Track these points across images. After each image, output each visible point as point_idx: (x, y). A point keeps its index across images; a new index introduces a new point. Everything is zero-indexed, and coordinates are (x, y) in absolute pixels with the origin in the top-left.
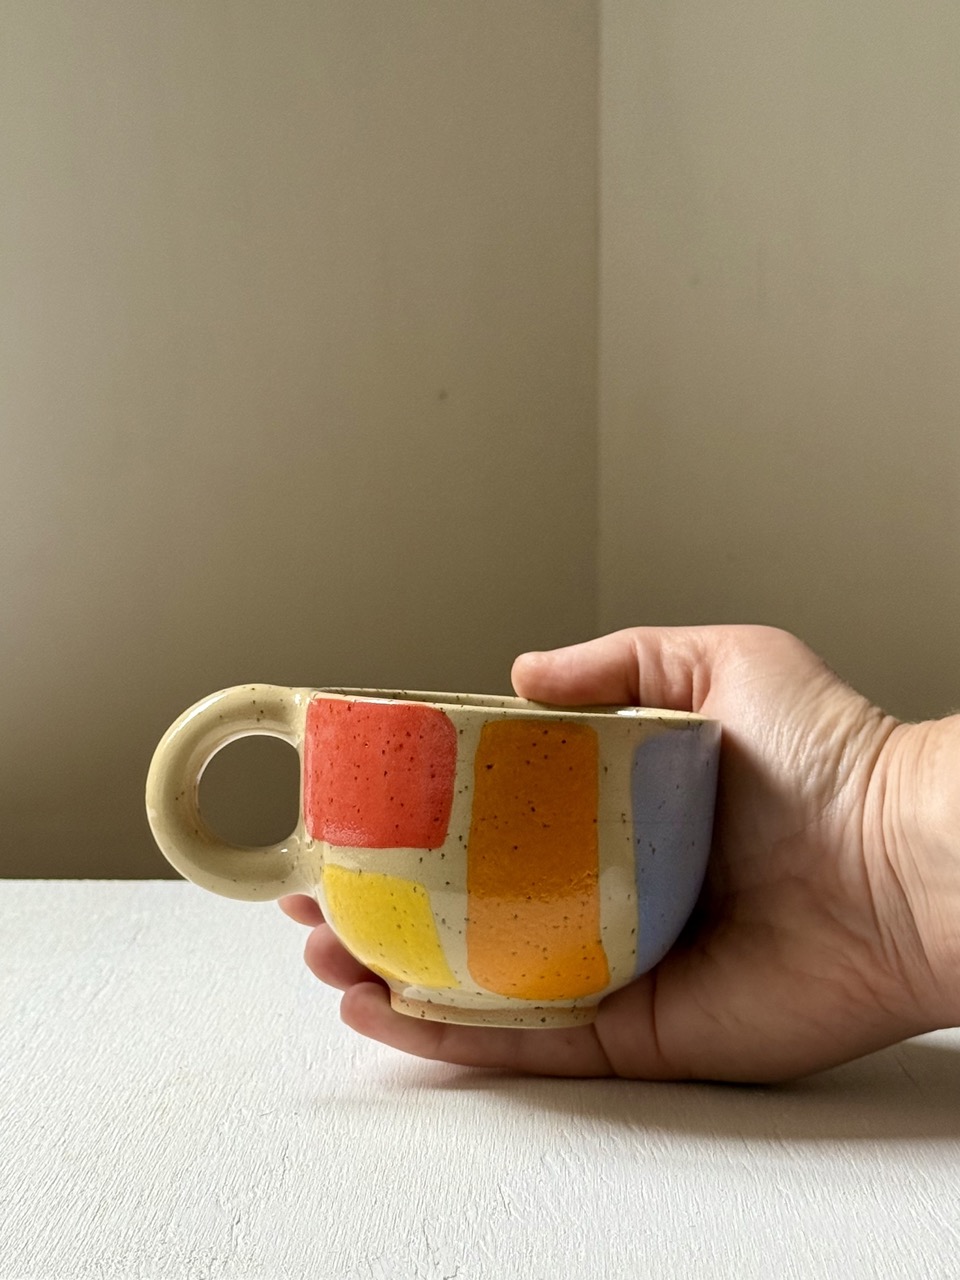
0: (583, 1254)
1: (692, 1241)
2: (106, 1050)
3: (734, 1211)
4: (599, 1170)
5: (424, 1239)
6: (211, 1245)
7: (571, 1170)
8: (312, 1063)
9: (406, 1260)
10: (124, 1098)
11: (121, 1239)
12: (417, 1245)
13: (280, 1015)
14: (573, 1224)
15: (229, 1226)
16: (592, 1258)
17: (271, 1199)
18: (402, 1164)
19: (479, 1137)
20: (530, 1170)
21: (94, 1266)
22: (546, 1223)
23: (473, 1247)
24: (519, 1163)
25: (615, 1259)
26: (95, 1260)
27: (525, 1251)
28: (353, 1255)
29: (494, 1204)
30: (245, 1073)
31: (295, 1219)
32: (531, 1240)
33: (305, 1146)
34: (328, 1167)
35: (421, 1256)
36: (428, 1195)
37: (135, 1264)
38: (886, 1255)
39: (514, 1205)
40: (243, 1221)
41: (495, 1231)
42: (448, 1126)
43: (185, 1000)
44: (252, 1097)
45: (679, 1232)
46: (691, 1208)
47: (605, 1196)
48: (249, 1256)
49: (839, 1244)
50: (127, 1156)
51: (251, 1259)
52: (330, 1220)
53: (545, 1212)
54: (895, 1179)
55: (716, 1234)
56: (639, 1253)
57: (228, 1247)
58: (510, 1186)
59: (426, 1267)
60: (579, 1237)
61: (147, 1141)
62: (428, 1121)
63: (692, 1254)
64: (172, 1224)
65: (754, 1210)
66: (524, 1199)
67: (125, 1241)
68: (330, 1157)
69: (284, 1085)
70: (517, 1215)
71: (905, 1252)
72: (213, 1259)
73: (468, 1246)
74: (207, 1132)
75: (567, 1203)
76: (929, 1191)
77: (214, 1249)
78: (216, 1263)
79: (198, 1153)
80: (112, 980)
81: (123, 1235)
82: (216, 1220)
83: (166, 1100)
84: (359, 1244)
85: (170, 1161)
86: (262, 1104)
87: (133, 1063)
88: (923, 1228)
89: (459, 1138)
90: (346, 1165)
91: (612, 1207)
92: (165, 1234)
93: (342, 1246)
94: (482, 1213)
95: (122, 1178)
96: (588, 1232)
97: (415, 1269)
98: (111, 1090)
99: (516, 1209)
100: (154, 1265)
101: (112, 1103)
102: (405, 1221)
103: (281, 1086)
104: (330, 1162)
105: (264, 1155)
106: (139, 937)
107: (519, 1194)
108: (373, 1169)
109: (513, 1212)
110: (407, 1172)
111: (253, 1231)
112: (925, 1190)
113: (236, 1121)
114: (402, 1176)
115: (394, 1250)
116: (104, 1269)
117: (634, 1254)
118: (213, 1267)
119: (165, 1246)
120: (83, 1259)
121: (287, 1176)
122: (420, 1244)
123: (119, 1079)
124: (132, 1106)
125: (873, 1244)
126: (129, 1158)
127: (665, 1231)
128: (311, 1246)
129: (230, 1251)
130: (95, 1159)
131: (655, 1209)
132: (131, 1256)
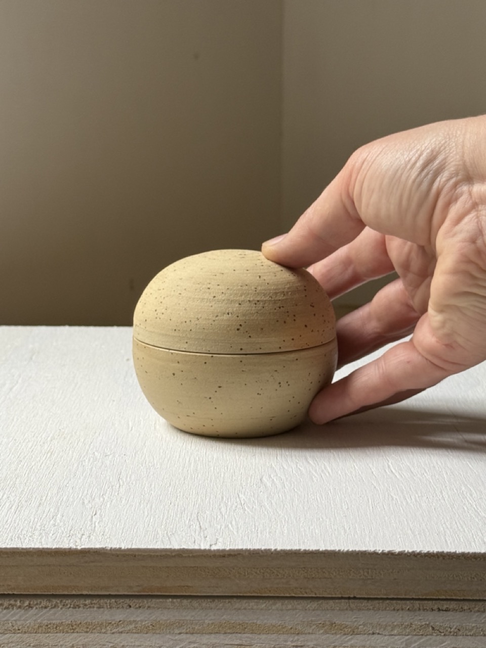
0: (286, 532)
1: (345, 524)
2: (18, 419)
3: (368, 508)
4: (293, 485)
5: (198, 523)
6: (81, 527)
7: (277, 486)
8: (132, 428)
9: (188, 535)
10: (30, 446)
11: (31, 523)
12: (194, 527)
13: (114, 401)
14: (279, 515)
15: (90, 517)
16: (291, 533)
17: (114, 501)
18: (184, 483)
19: (226, 468)
20: (255, 486)
21: (17, 539)
22: (265, 515)
23: (225, 527)
24: (249, 482)
25: (304, 534)
26: (17, 535)
27: (254, 530)
28: (160, 533)
29: (236, 504)
30: (95, 433)
31: (126, 513)
32: (257, 524)
33: (130, 473)
34: (144, 484)
35: (197, 533)
36: (199, 500)
37: (40, 537)
38: (451, 531)
39: (247, 504)
40: (98, 514)
41: (237, 519)
42: (209, 461)
43: (61, 392)
44: (100, 446)
45: (337, 519)
46: (344, 507)
47: (296, 500)
48: (102, 533)
49: (426, 525)
50: (32, 479)
51: (103, 535)
52: (146, 513)
53: (264, 509)
54: (455, 490)
55: (358, 521)
56: (317, 531)
57: (90, 528)
58: (244, 493)
59: (200, 539)
60: (283, 522)
61: (43, 470)
62: (197, 459)
63: (345, 531)
64: (59, 516)
65: (378, 507)
66: (252, 502)
67: (33, 524)
68: (145, 479)
69: (117, 439)
70: (249, 510)
71: (462, 530)
72: (83, 535)
73: (223, 527)
74: (76, 465)
75: (276, 504)
76: (474, 496)
77: (83, 529)
78: (84, 537)
79: (72, 476)
80: (20, 381)
81: (32, 521)
82: (83, 513)
83: (53, 447)
84: (163, 527)
85: (56, 481)
86: (106, 450)
87: (34, 427)
88: (471, 517)
89: (215, 468)
90: (153, 484)
91: (300, 505)
92: (55, 521)
93: (153, 527)
94: (229, 509)
95: (30, 490)
96: (288, 519)
97: (193, 540)
98: (22, 441)
99: (248, 507)
100: (50, 538)
101: (23, 449)
102: (187, 514)
103: (115, 440)
104: (144, 482)
105: (108, 478)
106: (34, 358)
107: (249, 499)
108: (168, 485)
109: (246, 508)
110: (187, 487)
111: (104, 519)
112: (471, 495)
113: (92, 459)
114: (185, 489)
115: (182, 529)
116: (22, 540)
117: (314, 532)
118: (82, 539)
119: (55, 527)
120: (10, 535)
121: (121, 490)
122: (196, 526)
123: (26, 435)
124: (34, 450)
125: (444, 525)
126: (33, 479)
127: (330, 519)
128: (136, 527)
129: (92, 530)
130: (14, 479)
131: (324, 507)
132: (37, 533)
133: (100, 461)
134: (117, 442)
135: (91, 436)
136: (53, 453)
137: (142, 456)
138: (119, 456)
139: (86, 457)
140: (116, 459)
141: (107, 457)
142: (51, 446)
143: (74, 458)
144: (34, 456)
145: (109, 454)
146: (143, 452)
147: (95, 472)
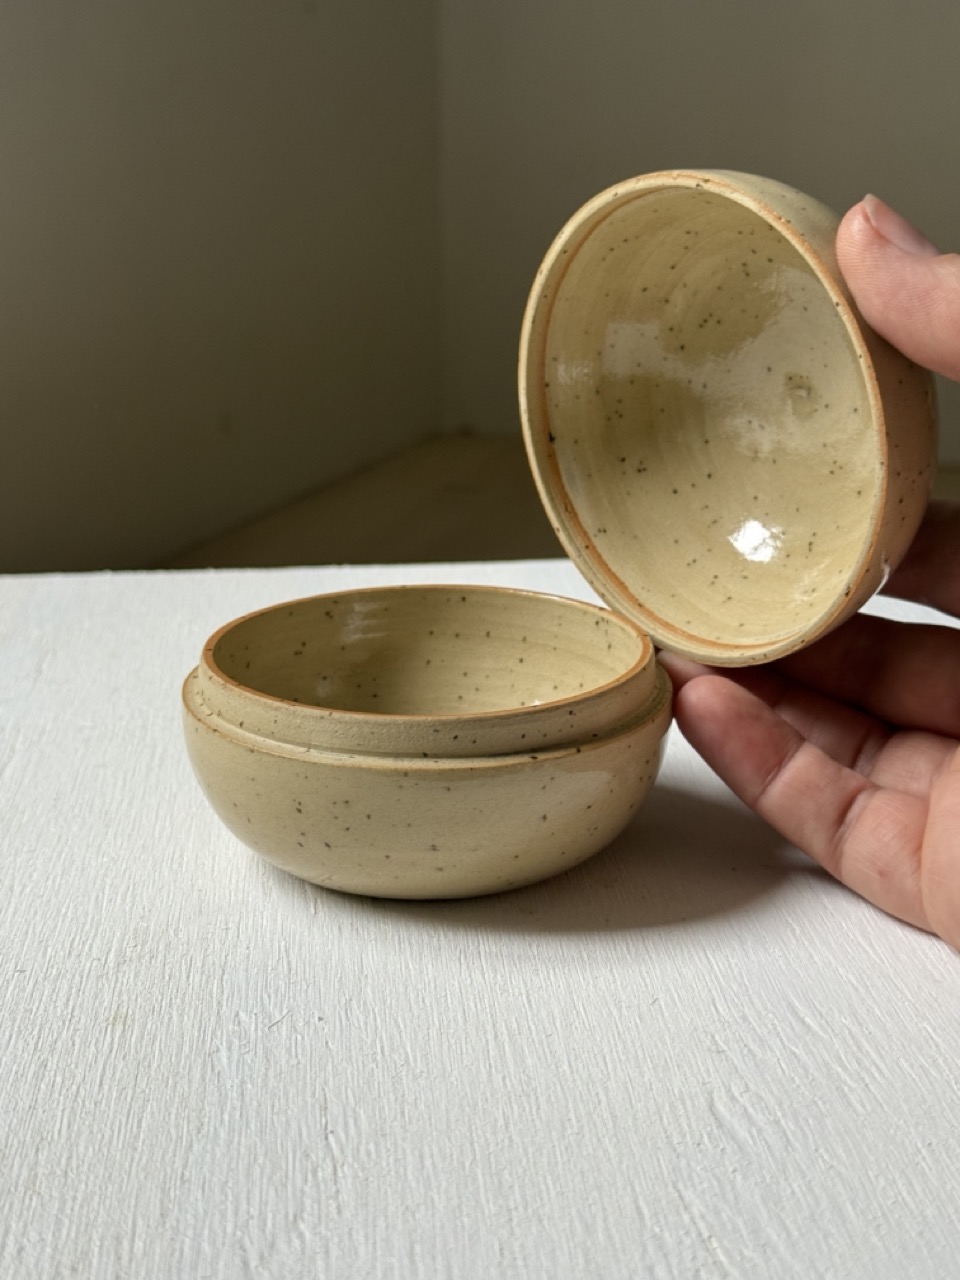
133: (260, 1052)
134: (289, 963)
135: (218, 946)
136: (129, 1022)
137: (366, 1024)
138: (307, 1023)
139: (219, 1033)
140: (299, 1037)
141: (275, 1028)
142: (120, 993)
143: (186, 1038)
144: (78, 1041)
145: (278, 1018)
146: (365, 1003)
147: (255, 1103)
